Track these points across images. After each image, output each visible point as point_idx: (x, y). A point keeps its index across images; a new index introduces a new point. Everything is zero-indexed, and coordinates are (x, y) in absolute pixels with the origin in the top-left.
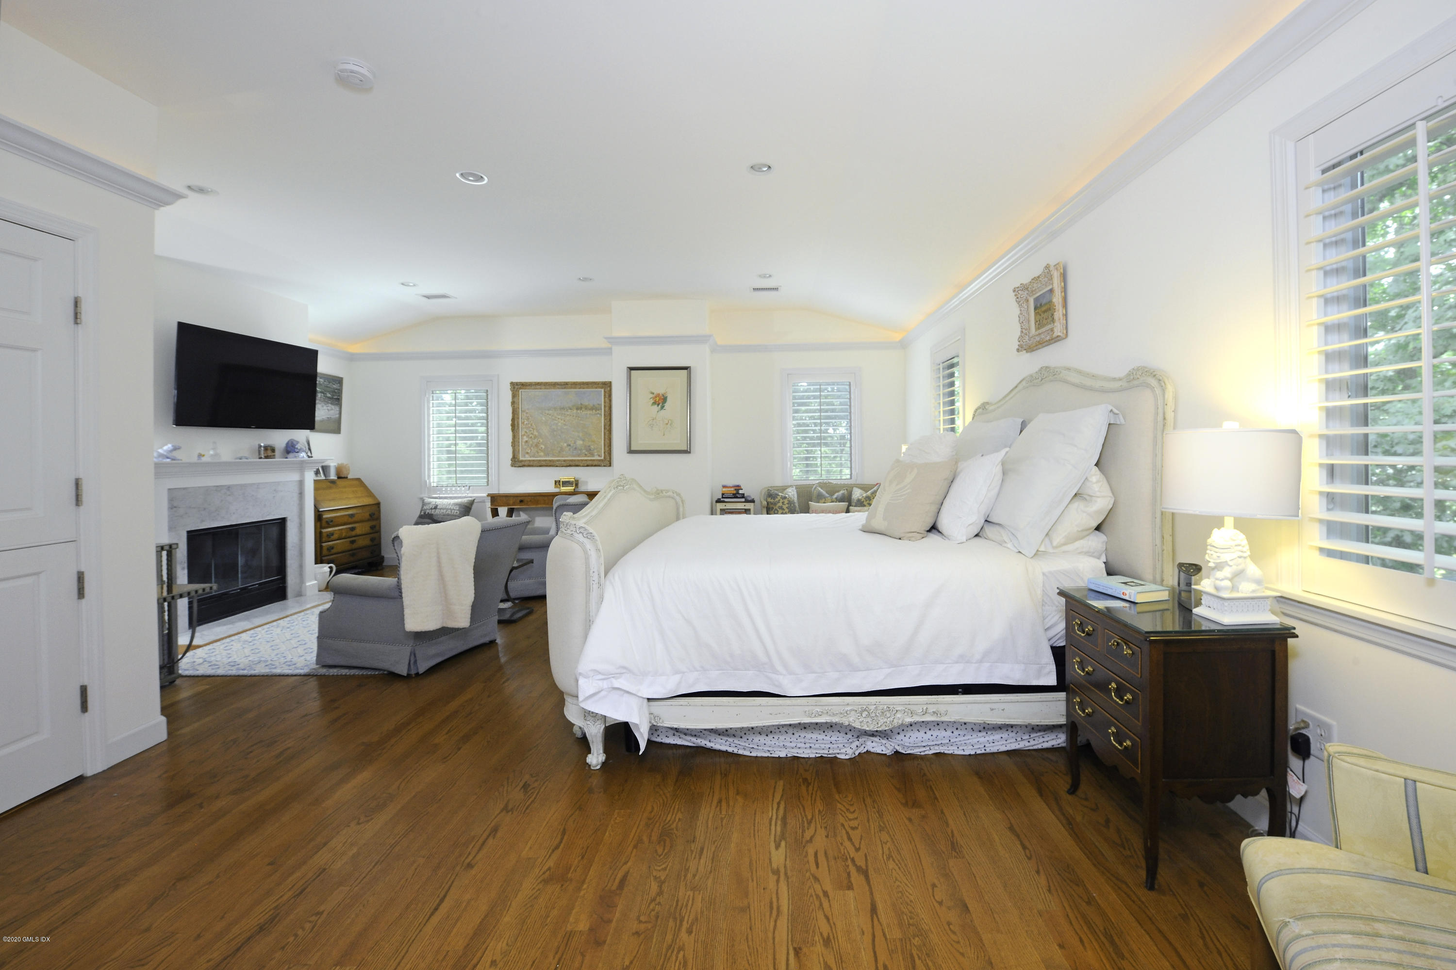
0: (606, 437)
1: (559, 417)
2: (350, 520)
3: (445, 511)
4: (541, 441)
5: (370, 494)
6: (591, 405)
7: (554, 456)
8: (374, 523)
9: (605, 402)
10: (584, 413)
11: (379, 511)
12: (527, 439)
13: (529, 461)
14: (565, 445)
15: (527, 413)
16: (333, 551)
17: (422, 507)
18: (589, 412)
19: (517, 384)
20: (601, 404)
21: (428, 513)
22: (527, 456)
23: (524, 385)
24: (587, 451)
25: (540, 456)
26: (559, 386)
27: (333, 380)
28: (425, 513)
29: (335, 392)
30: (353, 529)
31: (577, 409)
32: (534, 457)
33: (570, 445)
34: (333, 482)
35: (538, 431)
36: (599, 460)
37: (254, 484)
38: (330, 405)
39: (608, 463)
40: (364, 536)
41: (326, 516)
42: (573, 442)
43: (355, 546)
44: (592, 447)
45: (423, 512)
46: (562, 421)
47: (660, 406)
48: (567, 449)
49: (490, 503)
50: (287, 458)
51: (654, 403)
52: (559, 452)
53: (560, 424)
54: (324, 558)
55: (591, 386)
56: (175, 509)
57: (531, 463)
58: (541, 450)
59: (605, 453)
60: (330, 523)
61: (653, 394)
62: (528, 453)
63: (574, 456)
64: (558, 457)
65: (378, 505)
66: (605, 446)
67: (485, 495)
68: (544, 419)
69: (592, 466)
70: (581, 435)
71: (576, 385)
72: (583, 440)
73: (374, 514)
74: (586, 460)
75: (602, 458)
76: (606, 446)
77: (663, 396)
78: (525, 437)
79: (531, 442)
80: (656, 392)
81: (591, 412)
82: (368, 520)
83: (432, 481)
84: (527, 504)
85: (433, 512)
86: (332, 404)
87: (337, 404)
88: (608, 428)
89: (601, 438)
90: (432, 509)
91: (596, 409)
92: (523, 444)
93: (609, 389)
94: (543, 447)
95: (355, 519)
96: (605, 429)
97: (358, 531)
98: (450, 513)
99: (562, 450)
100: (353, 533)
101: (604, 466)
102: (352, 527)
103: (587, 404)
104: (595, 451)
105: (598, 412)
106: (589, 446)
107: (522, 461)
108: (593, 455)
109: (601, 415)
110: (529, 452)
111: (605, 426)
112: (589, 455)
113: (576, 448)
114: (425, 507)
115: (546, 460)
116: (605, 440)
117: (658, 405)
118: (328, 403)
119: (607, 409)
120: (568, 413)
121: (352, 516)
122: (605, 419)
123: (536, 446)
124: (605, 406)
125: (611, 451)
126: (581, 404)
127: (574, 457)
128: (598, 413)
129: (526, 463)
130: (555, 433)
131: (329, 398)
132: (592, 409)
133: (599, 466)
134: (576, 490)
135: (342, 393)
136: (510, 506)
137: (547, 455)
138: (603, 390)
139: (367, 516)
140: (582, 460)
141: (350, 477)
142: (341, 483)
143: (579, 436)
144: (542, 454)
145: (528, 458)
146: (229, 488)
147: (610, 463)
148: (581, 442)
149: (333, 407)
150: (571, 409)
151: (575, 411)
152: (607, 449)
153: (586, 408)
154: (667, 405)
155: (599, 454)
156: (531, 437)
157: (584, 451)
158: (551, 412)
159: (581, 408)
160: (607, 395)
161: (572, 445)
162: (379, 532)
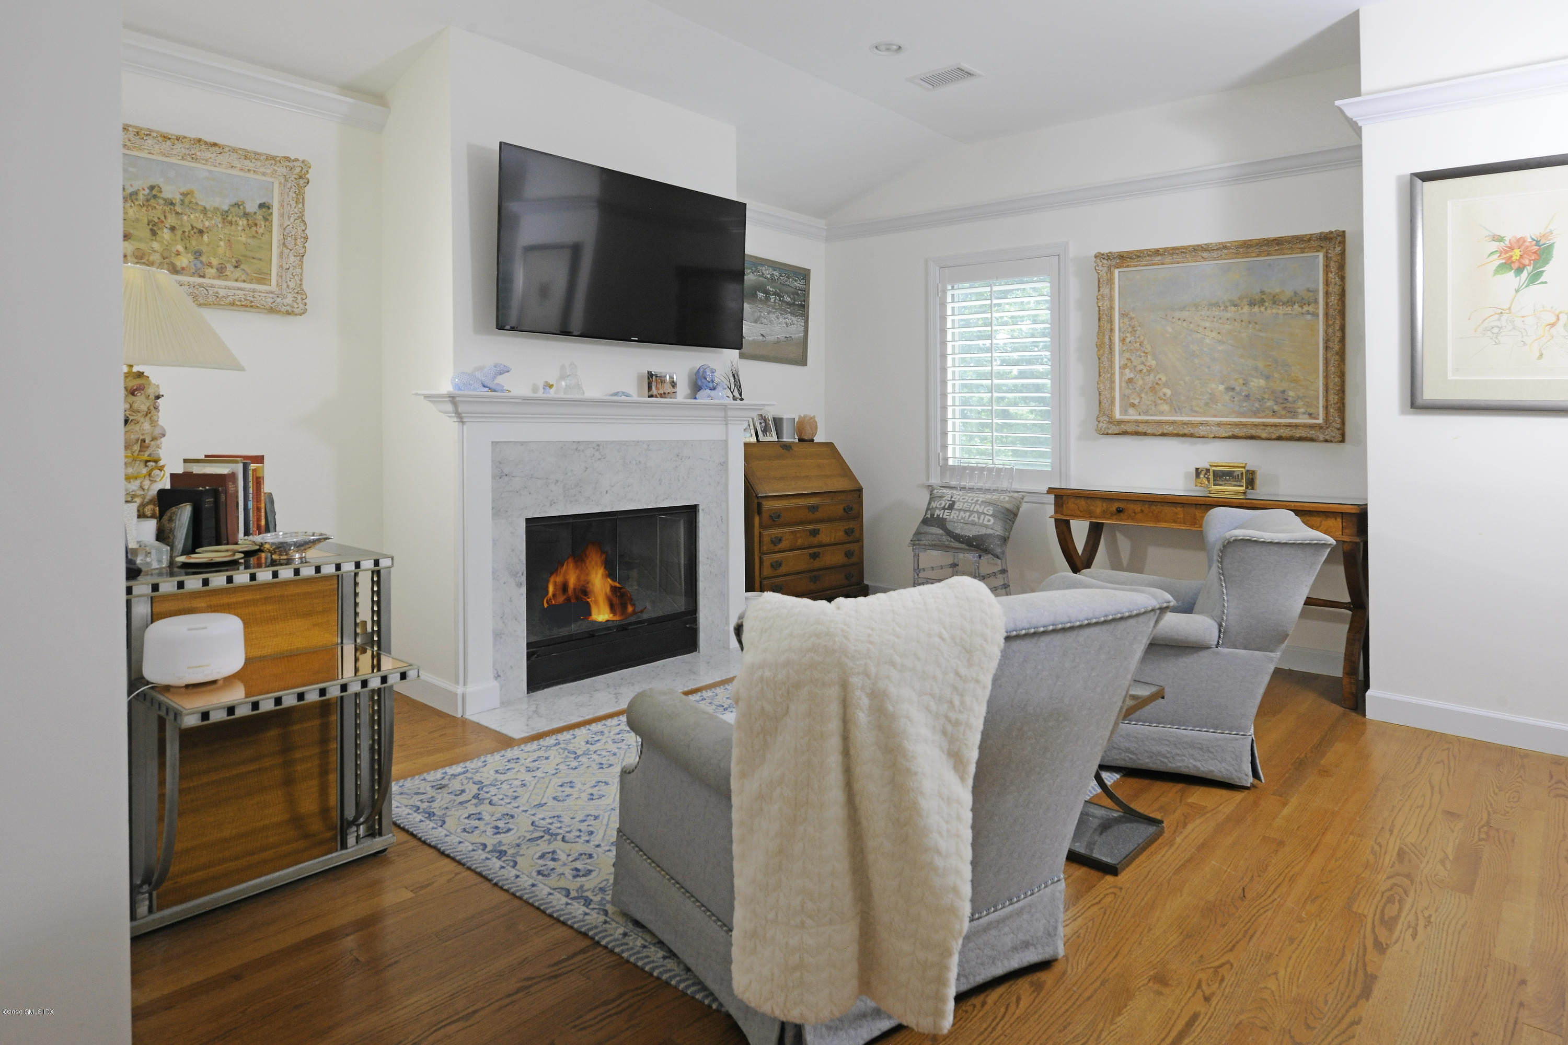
0: (1332, 369)
1: (1207, 324)
2: (811, 516)
3: (968, 514)
4: (1164, 379)
5: (846, 472)
6: (1289, 293)
7: (1194, 412)
8: (851, 525)
9: (1327, 283)
10: (1270, 312)
11: (861, 504)
12: (1132, 375)
13: (1137, 422)
14: (1221, 387)
15: (1131, 319)
16: (783, 570)
17: (929, 503)
18: (1281, 310)
19: (1108, 257)
20: (1317, 291)
21: (938, 516)
22: (1131, 411)
23: (1124, 259)
24: (1277, 403)
25: (1162, 413)
26: (1205, 255)
27: (795, 273)
28: (932, 515)
29: (798, 294)
30: (815, 533)
31: (1252, 304)
32: (1146, 413)
33: (1233, 389)
34: (787, 447)
35: (1155, 357)
36: (1312, 427)
37: (643, 442)
38: (789, 316)
39: (1337, 434)
40: (834, 547)
41: (768, 505)
42: (1241, 381)
43: (818, 564)
44: (1291, 393)
45: (929, 512)
46: (1214, 334)
47: (1525, 274)
48: (1227, 398)
49: (1053, 507)
50: (695, 398)
51: (1507, 265)
52: (1207, 404)
53: (1208, 341)
54: (765, 582)
55: (1287, 246)
56: (506, 479)
57: (1141, 429)
58: (1163, 399)
59: (1326, 408)
60: (776, 519)
61: (1500, 239)
62: (1133, 405)
63: (1243, 415)
64: (1204, 414)
65: (859, 491)
66: (1327, 390)
67: (1044, 489)
68: (1170, 330)
69: (1291, 439)
70: (1261, 365)
71: (1251, 246)
72: (1267, 378)
73: (851, 509)
74: (1275, 425)
75: (1320, 421)
76: (1331, 392)
77: (1538, 243)
78: (1127, 371)
79: (1140, 382)
80: (1510, 234)
81: (1288, 310)
82: (841, 519)
83: (950, 454)
84: (1130, 518)
85: (945, 515)
86: (793, 314)
87: (802, 315)
88: (1337, 348)
89: (1317, 372)
90: (944, 508)
91: (1303, 303)
92: (1124, 384)
93: (1338, 249)
94: (1168, 392)
95: (818, 515)
96: (1327, 348)
97: (824, 538)
98: (976, 520)
99: (1213, 398)
100: (815, 540)
101: (1326, 441)
102: (814, 530)
103: (1278, 290)
104: (1300, 403)
105: (1306, 308)
106: (1283, 392)
107: (1120, 422)
108: (1294, 414)
109: (1316, 315)
110: (1136, 402)
111: (1327, 341)
112: (1284, 412)
113: (1247, 396)
114: (933, 505)
115: (1173, 423)
116: (1326, 377)
117: (1520, 270)
118: (787, 313)
119: (1334, 299)
120: (1229, 315)
121: (813, 509)
122: (1327, 326)
123: (1152, 389)
124: (1327, 294)
125: (1343, 404)
126: (1262, 292)
127: (1245, 417)
128: (1308, 313)
129: (1129, 428)
130: (1196, 361)
131: (788, 303)
132: (1290, 302)
133: (1312, 440)
134: (1252, 494)
135: (808, 296)
136: (1096, 517)
137: (1176, 410)
138: (1321, 255)
139: (839, 510)
140: (1265, 425)
141: (817, 439)
142: (805, 448)
143: (1256, 369)
144: (1166, 407)
145: (1133, 415)
146: (598, 446)
147: (1343, 435)
148: (1262, 382)
149: (794, 319)
150: (1235, 305)
151: (1246, 309)
152: (1333, 398)
153: (1275, 301)
154: (1550, 271)
155: (1311, 411)
156: (1141, 371)
157: (1269, 404)
158: (1185, 314)
159: (1262, 302)
160: (1333, 266)
161: (1238, 389)
162: (859, 540)
